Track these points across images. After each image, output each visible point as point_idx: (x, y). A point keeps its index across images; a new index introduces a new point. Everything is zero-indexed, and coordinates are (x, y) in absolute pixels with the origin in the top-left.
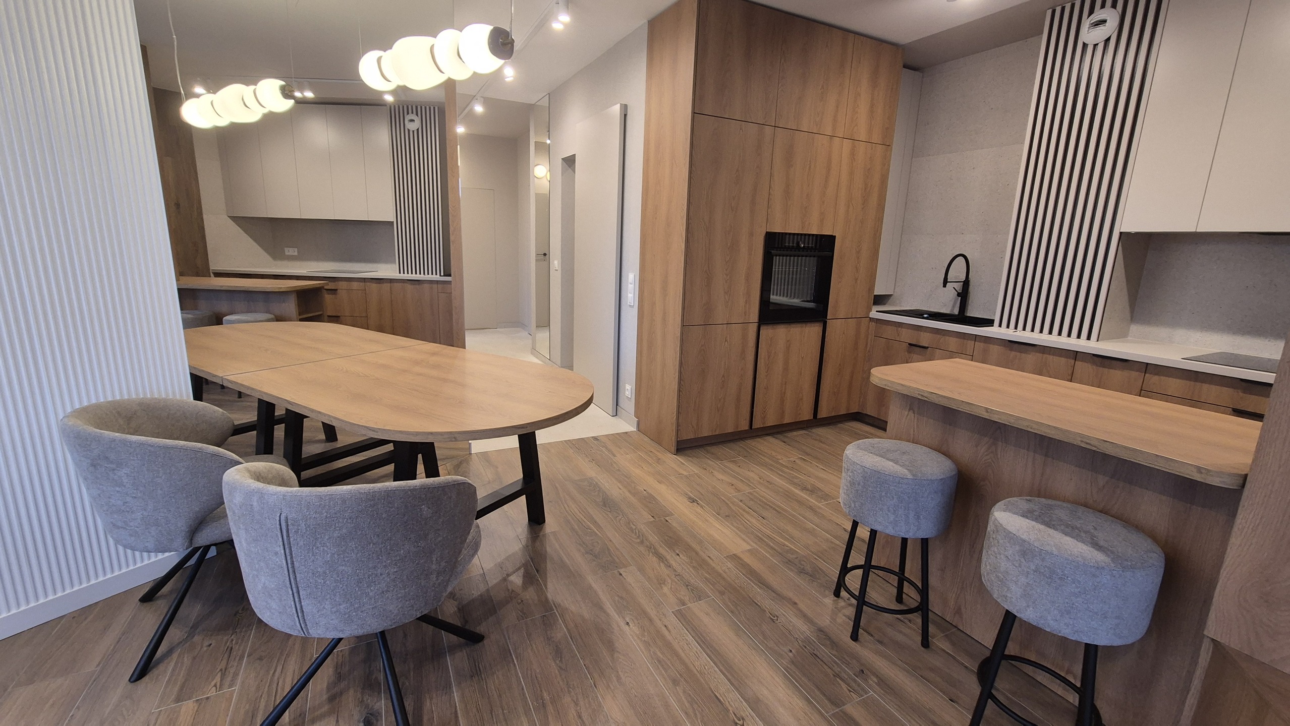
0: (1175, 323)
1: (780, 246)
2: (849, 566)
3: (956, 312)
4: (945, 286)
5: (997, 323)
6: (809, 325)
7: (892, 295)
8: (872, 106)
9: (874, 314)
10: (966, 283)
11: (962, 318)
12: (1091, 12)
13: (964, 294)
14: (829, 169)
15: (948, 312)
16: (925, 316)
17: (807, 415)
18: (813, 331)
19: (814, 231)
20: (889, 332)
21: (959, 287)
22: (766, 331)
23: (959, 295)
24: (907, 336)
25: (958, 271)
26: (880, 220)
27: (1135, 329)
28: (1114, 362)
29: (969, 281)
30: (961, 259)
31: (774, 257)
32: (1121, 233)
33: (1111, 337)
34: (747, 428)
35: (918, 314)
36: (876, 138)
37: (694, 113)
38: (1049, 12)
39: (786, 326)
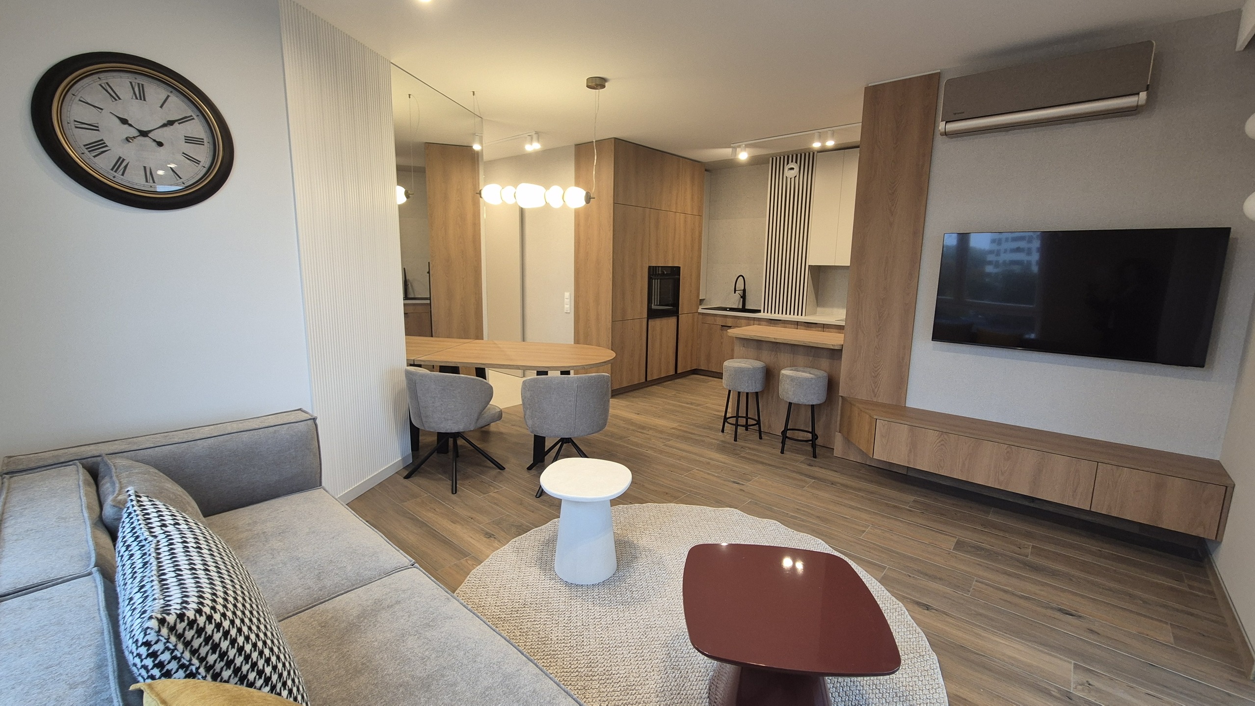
0: (832, 306)
1: (655, 273)
2: (727, 417)
3: (741, 307)
4: (735, 293)
5: (762, 311)
6: (670, 318)
7: (704, 299)
8: (693, 195)
9: (700, 310)
10: (744, 290)
11: (743, 310)
12: (788, 163)
13: (744, 297)
14: (675, 230)
15: (736, 307)
16: (728, 309)
17: (672, 372)
18: (673, 320)
19: (670, 265)
20: (710, 320)
21: (741, 293)
22: (651, 322)
23: (741, 297)
24: (720, 321)
25: (740, 285)
26: (700, 257)
27: (819, 309)
28: (813, 325)
29: (745, 290)
30: (741, 277)
31: (654, 280)
32: (809, 266)
33: (810, 314)
34: (644, 381)
35: (725, 309)
36: (695, 213)
37: (614, 203)
38: (771, 159)
39: (660, 319)
